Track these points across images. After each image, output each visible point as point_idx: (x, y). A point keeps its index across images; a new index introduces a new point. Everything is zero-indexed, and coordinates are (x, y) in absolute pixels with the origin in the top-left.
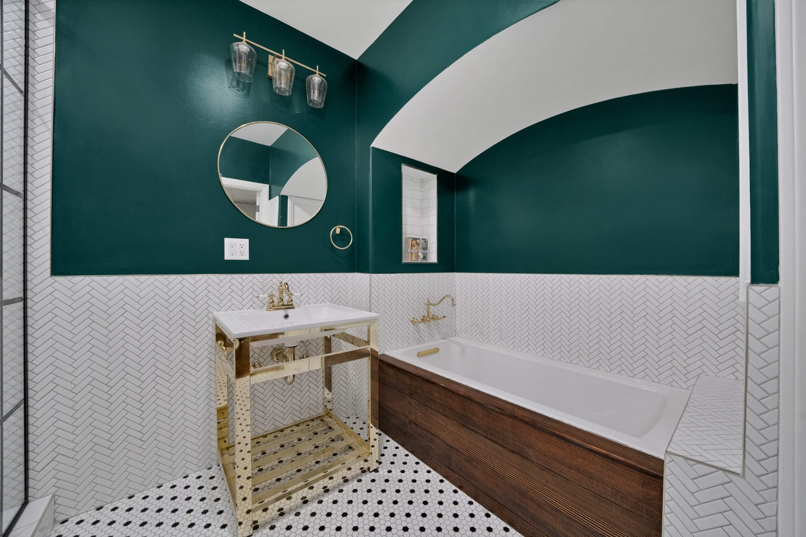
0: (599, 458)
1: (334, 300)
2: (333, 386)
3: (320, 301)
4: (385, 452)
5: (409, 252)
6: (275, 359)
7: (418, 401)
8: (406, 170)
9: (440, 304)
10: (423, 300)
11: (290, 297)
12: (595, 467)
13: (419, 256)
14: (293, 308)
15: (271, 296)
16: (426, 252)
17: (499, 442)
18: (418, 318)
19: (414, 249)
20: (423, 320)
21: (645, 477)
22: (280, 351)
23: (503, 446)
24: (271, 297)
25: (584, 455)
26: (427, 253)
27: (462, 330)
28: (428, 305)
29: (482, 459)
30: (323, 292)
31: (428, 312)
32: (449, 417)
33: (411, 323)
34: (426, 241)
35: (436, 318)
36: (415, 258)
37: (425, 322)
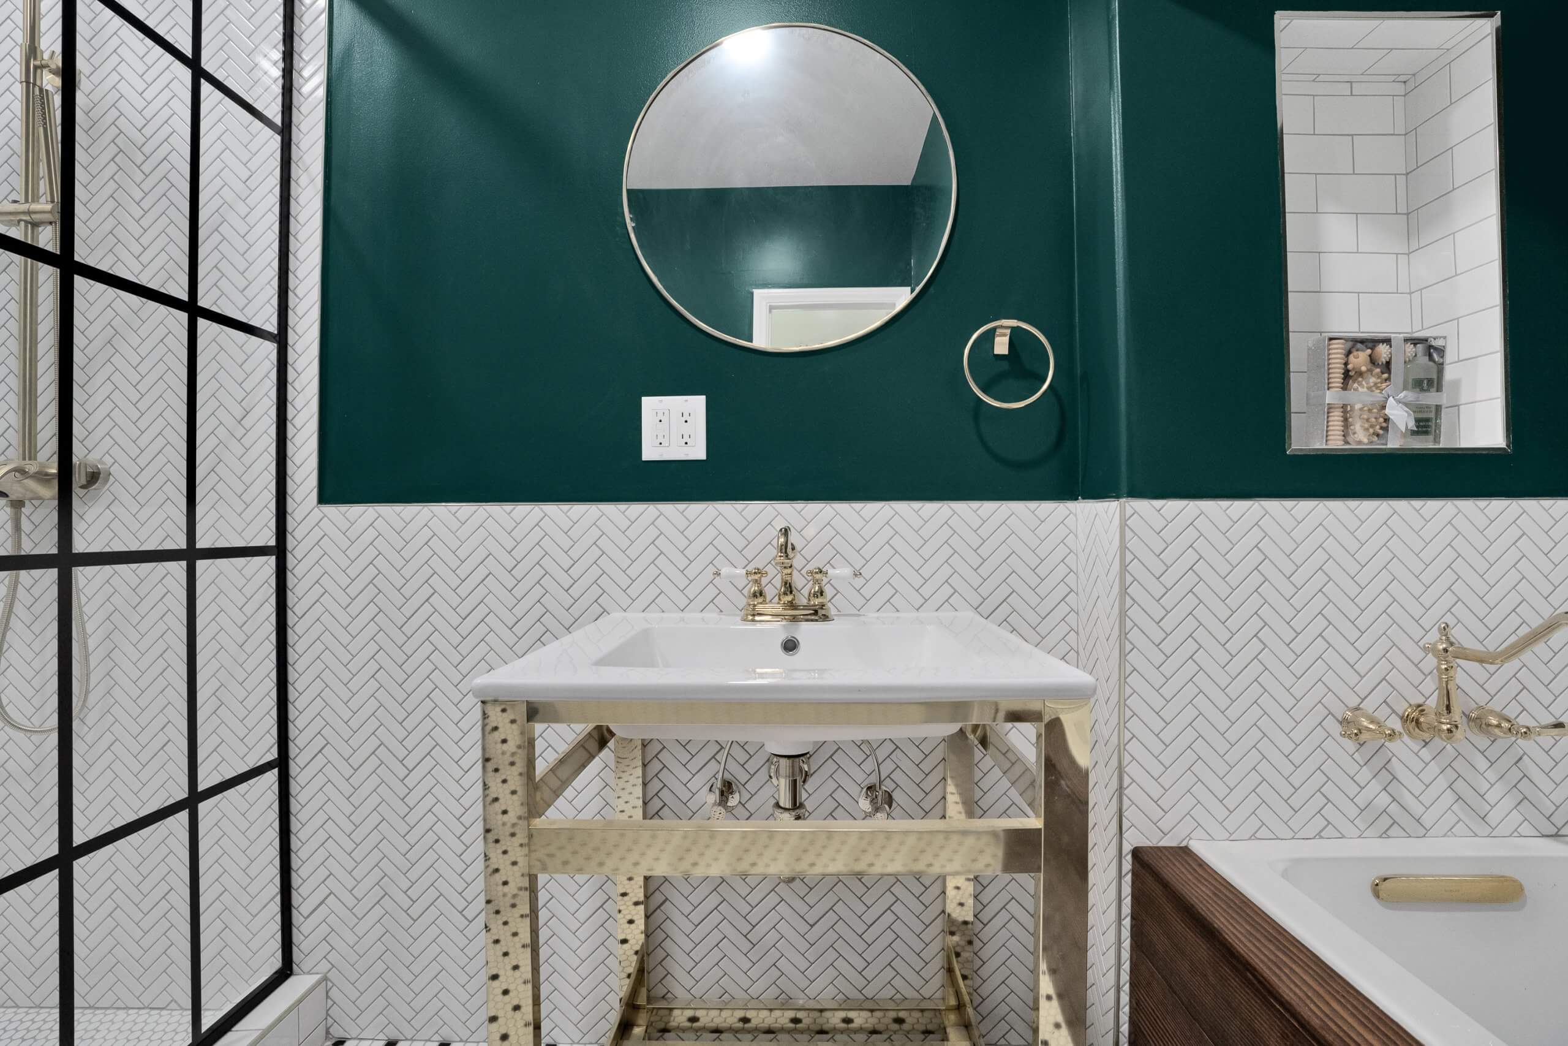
1: (988, 607)
5: (1330, 407)
11: (817, 582)
13: (1388, 420)
14: (825, 619)
15: (757, 573)
16: (1430, 398)
19: (1361, 395)
26: (1438, 408)
28: (1444, 656)
30: (947, 571)
31: (1446, 689)
34: (1436, 349)
35: (1499, 726)
36: (1367, 430)
37: (1426, 736)
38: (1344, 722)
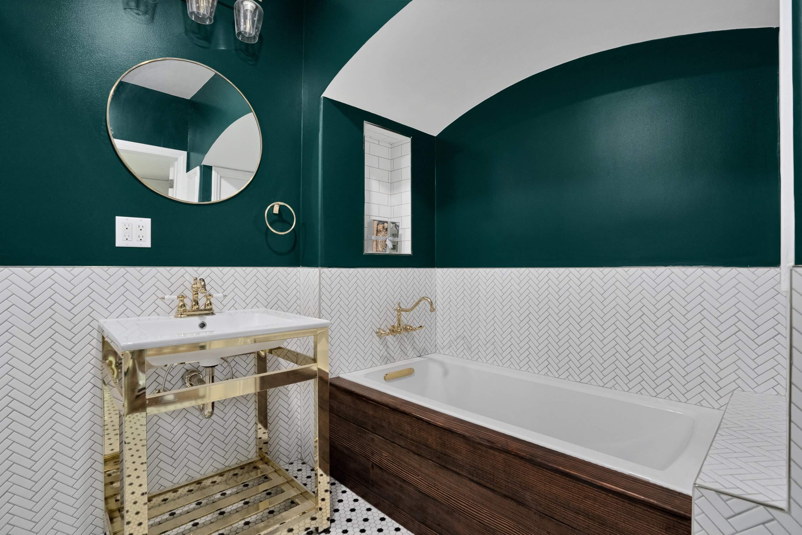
0: (613, 497)
1: (270, 305)
2: (270, 421)
3: (250, 305)
4: (340, 506)
5: (374, 240)
6: (188, 384)
7: (383, 437)
8: (369, 129)
9: (415, 310)
10: (393, 305)
11: (208, 299)
12: (608, 509)
13: (386, 245)
14: (213, 314)
15: (182, 297)
16: (396, 239)
17: (488, 485)
18: (385, 329)
19: (381, 237)
20: (393, 331)
21: (668, 519)
22: (194, 374)
23: (493, 491)
24: (182, 299)
25: (594, 495)
26: (397, 242)
27: (444, 344)
28: (399, 311)
29: (466, 508)
30: (255, 293)
31: (399, 320)
32: (423, 457)
33: (375, 335)
34: (397, 226)
35: (409, 329)
36: (381, 247)
37: (395, 334)
38: (377, 333)
